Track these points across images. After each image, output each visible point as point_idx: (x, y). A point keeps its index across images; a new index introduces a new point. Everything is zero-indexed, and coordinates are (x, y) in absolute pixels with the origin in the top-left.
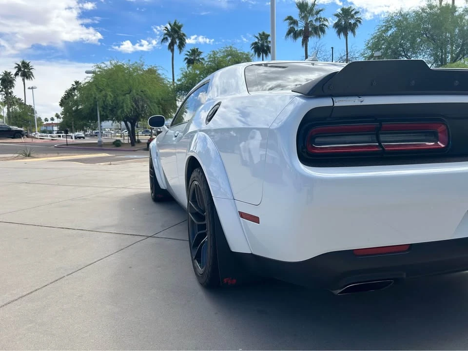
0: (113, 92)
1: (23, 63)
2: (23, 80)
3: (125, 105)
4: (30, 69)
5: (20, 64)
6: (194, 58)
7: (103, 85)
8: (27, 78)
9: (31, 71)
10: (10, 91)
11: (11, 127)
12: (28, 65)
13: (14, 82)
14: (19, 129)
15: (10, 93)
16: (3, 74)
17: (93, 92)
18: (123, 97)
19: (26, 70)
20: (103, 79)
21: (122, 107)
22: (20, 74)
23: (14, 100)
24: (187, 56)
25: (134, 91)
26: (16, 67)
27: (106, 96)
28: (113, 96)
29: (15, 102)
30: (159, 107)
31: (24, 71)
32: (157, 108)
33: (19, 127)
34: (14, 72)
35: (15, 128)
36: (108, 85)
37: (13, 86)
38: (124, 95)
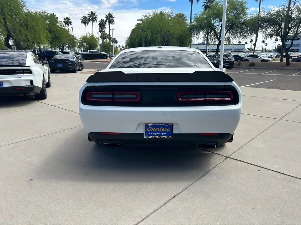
0: (151, 32)
1: (109, 14)
2: (109, 25)
3: (157, 41)
4: (112, 18)
5: (108, 15)
6: (210, 4)
7: (145, 28)
8: (111, 23)
9: (113, 19)
10: (104, 30)
11: (101, 52)
12: (112, 15)
13: (106, 25)
14: (105, 54)
15: (104, 32)
16: (100, 21)
17: (140, 33)
18: (157, 35)
19: (110, 19)
20: (146, 25)
21: (155, 42)
22: (107, 21)
23: (106, 36)
24: (205, 4)
25: (163, 31)
26: (106, 17)
27: (147, 35)
28: (151, 35)
29: (106, 37)
30: (177, 41)
31: (110, 20)
32: (176, 42)
33: (105, 53)
34: (105, 19)
35: (103, 53)
36: (148, 28)
37: (105, 28)
38: (157, 34)
